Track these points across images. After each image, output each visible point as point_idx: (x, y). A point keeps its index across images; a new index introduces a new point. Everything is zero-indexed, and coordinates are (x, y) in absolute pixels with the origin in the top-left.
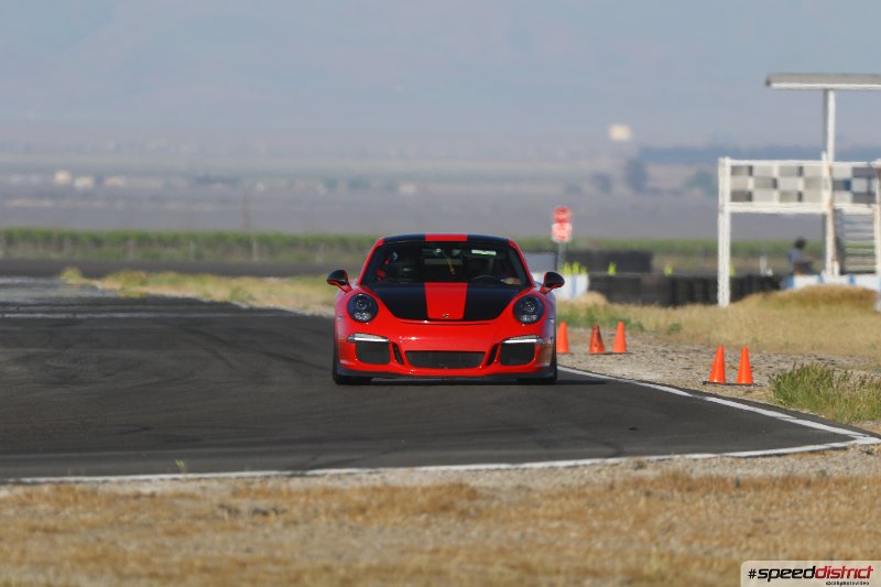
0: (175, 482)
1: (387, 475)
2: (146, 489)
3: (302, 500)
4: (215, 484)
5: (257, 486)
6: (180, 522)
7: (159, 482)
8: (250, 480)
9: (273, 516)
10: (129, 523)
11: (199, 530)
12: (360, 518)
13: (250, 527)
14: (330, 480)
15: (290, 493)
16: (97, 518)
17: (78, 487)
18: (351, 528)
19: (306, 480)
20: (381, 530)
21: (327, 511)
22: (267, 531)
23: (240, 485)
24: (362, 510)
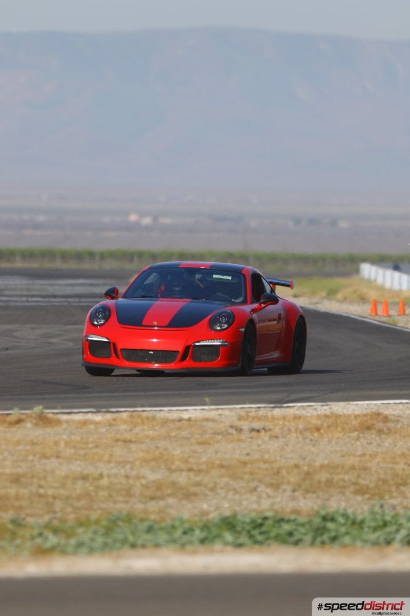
0: (203, 411)
1: (333, 407)
2: (186, 416)
3: (281, 423)
4: (227, 413)
5: (252, 414)
6: (207, 436)
7: (194, 412)
8: (249, 410)
9: (263, 433)
10: (175, 437)
11: (218, 442)
12: (316, 434)
13: (249, 440)
14: (297, 410)
15: (273, 418)
16: (156, 433)
17: (144, 414)
18: (311, 440)
19: (283, 410)
20: (329, 442)
21: (296, 430)
22: (260, 442)
23: (242, 413)
24: (318, 429)
